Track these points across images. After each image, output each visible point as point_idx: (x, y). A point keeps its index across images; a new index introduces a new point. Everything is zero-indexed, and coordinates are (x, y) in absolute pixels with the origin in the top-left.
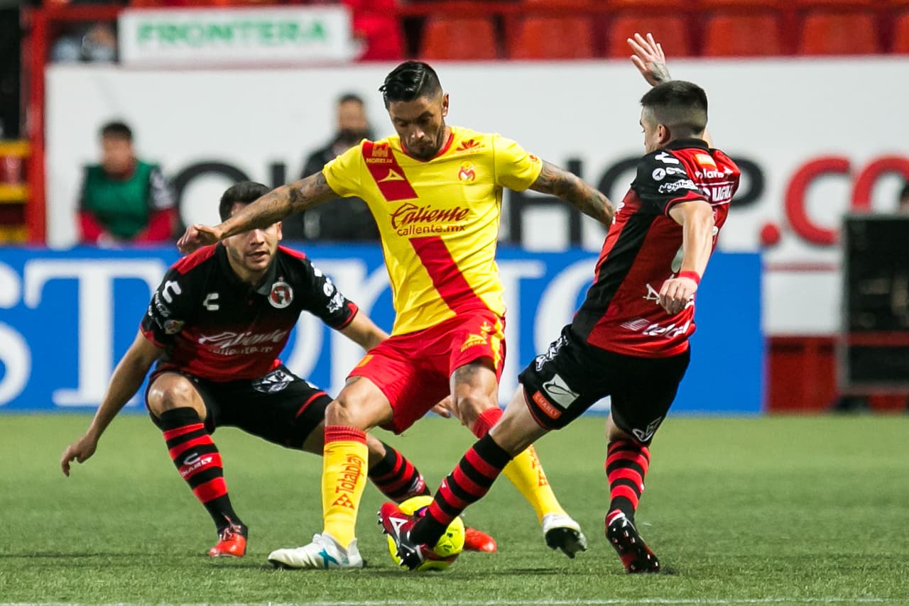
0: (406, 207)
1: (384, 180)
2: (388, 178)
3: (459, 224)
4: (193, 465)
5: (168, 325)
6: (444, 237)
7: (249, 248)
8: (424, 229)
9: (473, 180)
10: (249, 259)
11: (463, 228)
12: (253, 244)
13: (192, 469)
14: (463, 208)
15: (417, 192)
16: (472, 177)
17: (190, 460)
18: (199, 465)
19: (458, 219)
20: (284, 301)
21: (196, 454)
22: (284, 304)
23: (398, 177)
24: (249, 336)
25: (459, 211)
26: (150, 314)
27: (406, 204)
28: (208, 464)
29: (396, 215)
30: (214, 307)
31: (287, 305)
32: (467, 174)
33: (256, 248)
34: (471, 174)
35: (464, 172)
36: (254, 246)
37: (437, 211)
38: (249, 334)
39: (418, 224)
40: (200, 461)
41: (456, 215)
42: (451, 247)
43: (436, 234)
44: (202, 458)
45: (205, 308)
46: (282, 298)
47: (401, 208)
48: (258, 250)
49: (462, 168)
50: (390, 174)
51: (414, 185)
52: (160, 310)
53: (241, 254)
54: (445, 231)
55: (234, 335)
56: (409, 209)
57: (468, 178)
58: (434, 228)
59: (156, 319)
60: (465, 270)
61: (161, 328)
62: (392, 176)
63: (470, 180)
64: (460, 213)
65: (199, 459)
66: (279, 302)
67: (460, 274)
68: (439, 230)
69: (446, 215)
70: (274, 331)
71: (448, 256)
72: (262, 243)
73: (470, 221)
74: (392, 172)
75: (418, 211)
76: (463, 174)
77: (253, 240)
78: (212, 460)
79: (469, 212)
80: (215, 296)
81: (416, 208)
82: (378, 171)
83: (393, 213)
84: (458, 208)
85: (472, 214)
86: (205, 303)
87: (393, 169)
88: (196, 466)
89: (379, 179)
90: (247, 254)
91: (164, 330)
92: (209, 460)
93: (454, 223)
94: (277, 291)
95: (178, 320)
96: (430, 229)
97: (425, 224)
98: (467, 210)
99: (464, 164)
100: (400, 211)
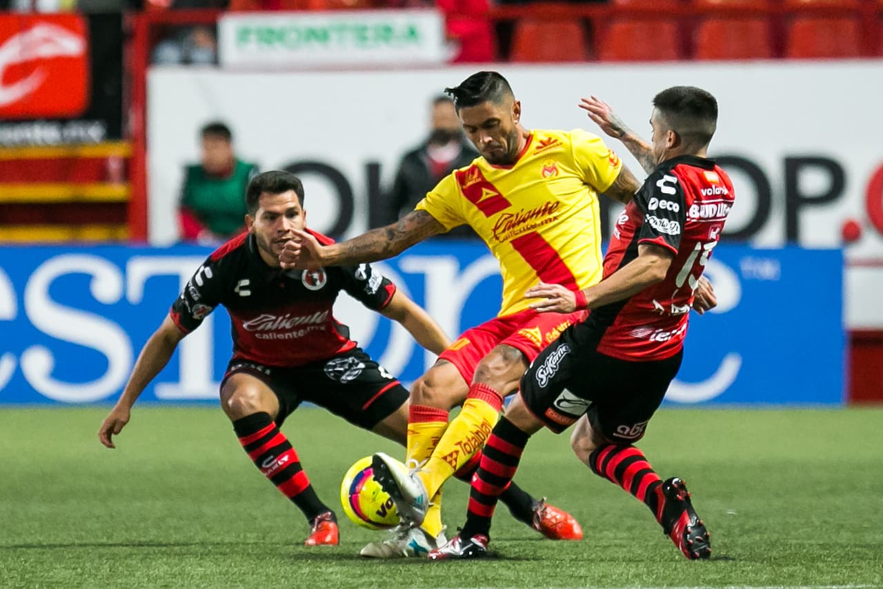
0: (503, 219)
1: (481, 200)
2: (484, 197)
3: (551, 216)
4: (271, 468)
5: (197, 309)
6: (539, 230)
7: (276, 235)
8: (521, 230)
9: (557, 175)
10: (275, 245)
11: (555, 218)
12: (279, 231)
13: (271, 471)
14: (553, 202)
15: (510, 200)
16: (555, 173)
17: (267, 463)
18: (276, 466)
19: (550, 213)
20: (318, 283)
21: (272, 457)
22: (319, 285)
23: (493, 194)
24: (289, 318)
25: (550, 205)
26: (182, 297)
27: (503, 215)
28: (285, 463)
29: (496, 228)
30: (247, 293)
31: (322, 286)
32: (550, 171)
33: (283, 236)
34: (555, 170)
35: (546, 170)
36: (281, 234)
37: (530, 212)
38: (288, 315)
39: (517, 228)
40: (277, 462)
41: (548, 209)
42: (548, 237)
43: (533, 230)
44: (279, 459)
45: (238, 294)
46: (316, 280)
47: (499, 220)
48: (284, 238)
49: (545, 166)
50: (484, 194)
51: (505, 195)
52: (192, 293)
53: (267, 241)
54: (539, 225)
55: (274, 318)
56: (506, 219)
57: (552, 175)
58: (529, 226)
59: (187, 303)
60: (566, 258)
61: (189, 311)
62: (486, 194)
63: (554, 175)
64: (552, 207)
65: (275, 461)
66: (314, 283)
67: (561, 261)
68: (534, 226)
69: (538, 213)
70: (315, 313)
71: (547, 246)
72: (288, 231)
73: (563, 211)
74: (485, 190)
75: (514, 218)
76: (546, 172)
77: (279, 229)
78: (289, 458)
79: (559, 205)
80: (246, 282)
81: (512, 215)
82: (472, 194)
83: (493, 228)
84: (548, 203)
85: (564, 205)
86: (237, 290)
87: (485, 187)
88: (274, 468)
89: (477, 201)
90: (273, 241)
91: (192, 314)
92: (286, 458)
93: (547, 216)
94: (311, 274)
95: (207, 306)
96: (525, 228)
97: (522, 225)
98: (558, 203)
99: (546, 163)
100: (499, 225)
